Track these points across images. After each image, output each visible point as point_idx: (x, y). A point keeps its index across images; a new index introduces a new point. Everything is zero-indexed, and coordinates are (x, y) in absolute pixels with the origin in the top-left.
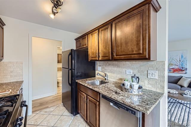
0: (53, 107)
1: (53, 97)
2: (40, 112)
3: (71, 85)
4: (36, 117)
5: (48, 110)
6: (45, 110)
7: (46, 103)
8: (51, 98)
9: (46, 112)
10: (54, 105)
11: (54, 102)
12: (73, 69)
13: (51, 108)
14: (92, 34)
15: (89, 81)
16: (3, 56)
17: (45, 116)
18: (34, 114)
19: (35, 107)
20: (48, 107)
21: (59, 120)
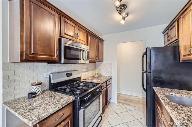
0: (133, 107)
1: (138, 99)
2: (122, 105)
3: (146, 90)
4: (118, 107)
5: (128, 107)
6: (126, 106)
7: (129, 100)
8: (136, 98)
9: (126, 108)
10: (135, 106)
11: (136, 103)
12: (148, 72)
13: (131, 107)
14: (183, 15)
15: (174, 94)
16: (103, 60)
17: (124, 110)
18: (118, 104)
19: (121, 99)
20: (129, 105)
21: (133, 122)
